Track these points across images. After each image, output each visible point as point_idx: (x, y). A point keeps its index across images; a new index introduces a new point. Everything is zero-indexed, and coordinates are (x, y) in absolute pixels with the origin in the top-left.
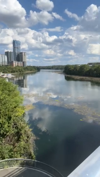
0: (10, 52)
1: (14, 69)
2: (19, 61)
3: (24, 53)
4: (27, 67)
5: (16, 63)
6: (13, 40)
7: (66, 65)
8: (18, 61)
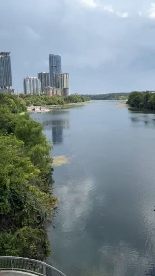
0: (45, 74)
1: (50, 100)
2: (58, 87)
3: (66, 74)
4: (69, 97)
5: (53, 91)
6: (50, 55)
7: (131, 92)
8: (56, 88)
